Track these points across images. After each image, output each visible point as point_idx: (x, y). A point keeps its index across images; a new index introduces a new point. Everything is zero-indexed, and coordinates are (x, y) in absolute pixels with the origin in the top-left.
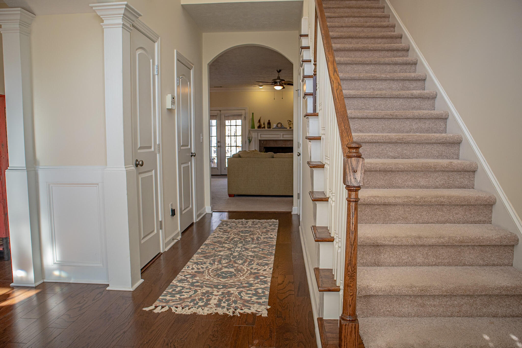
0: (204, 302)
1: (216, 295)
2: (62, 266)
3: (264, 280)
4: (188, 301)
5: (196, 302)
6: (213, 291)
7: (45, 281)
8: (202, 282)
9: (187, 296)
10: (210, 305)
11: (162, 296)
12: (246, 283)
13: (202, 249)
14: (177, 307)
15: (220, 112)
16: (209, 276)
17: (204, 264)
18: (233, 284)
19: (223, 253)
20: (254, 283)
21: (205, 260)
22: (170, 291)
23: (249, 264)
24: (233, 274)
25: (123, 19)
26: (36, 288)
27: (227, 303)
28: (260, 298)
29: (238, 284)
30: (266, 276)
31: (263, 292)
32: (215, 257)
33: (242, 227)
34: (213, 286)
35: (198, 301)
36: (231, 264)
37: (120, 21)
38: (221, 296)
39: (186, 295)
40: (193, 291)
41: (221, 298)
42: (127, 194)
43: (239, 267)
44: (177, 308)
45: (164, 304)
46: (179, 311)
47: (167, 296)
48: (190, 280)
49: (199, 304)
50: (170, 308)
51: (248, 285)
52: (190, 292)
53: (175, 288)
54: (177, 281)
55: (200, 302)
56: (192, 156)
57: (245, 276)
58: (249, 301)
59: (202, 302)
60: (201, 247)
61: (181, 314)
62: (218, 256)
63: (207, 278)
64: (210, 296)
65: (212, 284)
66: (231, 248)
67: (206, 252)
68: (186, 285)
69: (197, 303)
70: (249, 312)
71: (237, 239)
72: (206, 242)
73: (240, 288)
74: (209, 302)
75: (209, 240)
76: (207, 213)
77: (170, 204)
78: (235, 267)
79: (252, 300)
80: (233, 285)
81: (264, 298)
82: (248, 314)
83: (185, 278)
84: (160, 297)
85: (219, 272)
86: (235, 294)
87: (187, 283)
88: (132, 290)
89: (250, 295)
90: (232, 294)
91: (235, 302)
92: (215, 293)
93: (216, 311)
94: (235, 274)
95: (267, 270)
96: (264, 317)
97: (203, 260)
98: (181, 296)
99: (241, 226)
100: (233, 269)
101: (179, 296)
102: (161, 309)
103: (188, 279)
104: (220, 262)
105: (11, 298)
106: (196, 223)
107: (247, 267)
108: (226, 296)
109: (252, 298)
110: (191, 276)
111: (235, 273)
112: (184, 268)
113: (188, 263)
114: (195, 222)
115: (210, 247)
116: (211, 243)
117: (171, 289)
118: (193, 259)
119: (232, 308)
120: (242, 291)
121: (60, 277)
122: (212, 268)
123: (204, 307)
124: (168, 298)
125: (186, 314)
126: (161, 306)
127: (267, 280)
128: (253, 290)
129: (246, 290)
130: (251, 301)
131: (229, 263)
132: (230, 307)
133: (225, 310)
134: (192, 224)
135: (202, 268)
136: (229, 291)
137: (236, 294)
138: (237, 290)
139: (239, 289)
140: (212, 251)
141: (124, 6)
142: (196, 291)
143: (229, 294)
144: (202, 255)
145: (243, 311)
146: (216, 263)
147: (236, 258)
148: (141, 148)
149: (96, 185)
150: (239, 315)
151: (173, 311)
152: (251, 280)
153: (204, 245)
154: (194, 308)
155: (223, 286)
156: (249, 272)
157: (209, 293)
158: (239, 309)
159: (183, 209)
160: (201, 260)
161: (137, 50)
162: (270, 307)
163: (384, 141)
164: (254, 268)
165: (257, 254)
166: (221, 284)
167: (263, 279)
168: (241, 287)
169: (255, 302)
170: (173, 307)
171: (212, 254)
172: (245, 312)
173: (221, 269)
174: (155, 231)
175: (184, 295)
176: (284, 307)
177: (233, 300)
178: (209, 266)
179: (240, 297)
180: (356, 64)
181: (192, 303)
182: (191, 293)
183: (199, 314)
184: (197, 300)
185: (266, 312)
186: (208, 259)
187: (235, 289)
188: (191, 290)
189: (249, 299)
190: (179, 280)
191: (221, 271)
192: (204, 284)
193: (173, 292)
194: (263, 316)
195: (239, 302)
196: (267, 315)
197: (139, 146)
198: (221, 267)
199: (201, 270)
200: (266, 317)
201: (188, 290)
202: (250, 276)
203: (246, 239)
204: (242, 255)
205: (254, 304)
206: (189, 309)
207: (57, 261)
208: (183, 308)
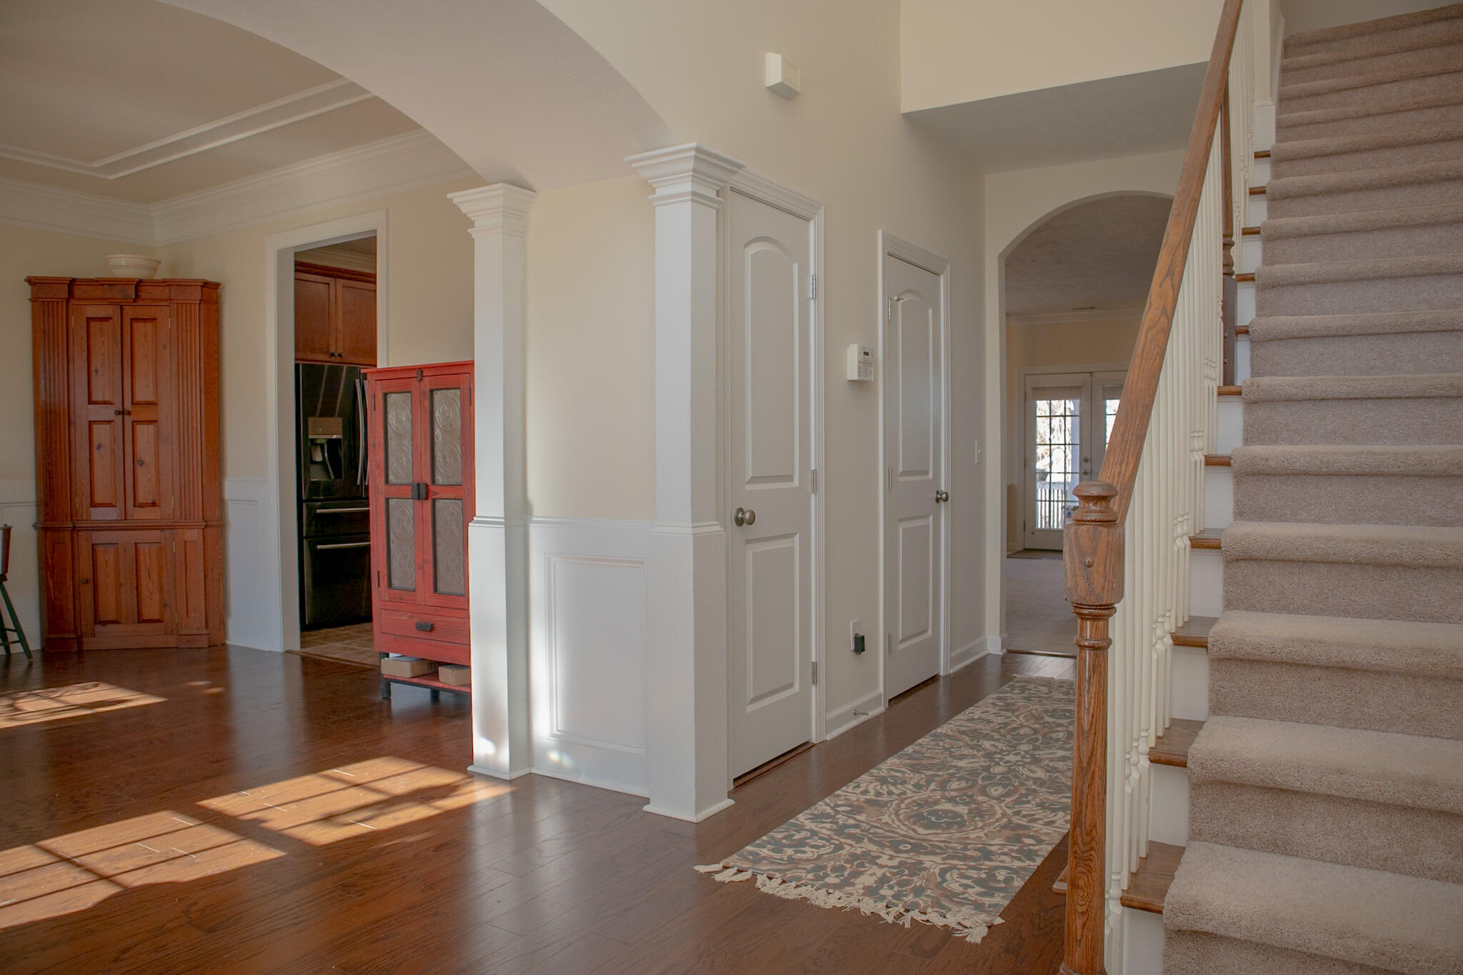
0: (842, 878)
1: (881, 866)
2: (566, 742)
3: (1031, 847)
4: (806, 869)
5: (821, 874)
6: (881, 855)
7: (534, 771)
8: (868, 827)
9: (810, 855)
10: (852, 888)
11: (753, 846)
12: (975, 849)
13: (920, 745)
14: (770, 876)
15: (1091, 375)
16: (893, 816)
17: (900, 784)
18: (942, 844)
19: (965, 762)
20: (1000, 851)
21: (909, 774)
22: (779, 836)
23: (1017, 802)
24: (959, 819)
25: (695, 179)
26: (510, 782)
27: (896, 889)
28: (990, 892)
29: (954, 849)
30: (1044, 838)
31: (1008, 880)
32: (939, 770)
33: (1060, 700)
34: (889, 842)
35: (829, 872)
36: (969, 794)
37: (687, 187)
38: (892, 870)
39: (809, 853)
40: (833, 846)
41: (889, 875)
42: (694, 591)
43: (984, 805)
44: (770, 878)
45: (745, 865)
46: (771, 887)
47: (764, 847)
48: (841, 819)
49: (828, 880)
50: (754, 876)
51: (979, 854)
52: (824, 846)
53: (795, 831)
54: (810, 816)
55: (833, 875)
56: (938, 500)
57: (986, 831)
58: (956, 895)
59: (836, 877)
60: (920, 741)
61: (773, 895)
62: (948, 770)
63: (886, 819)
64: (866, 865)
65: (888, 837)
66: (996, 753)
67: (923, 754)
68: (825, 829)
69: (826, 875)
70: (940, 922)
71: (1026, 729)
72: (939, 730)
73: (952, 858)
74: (853, 880)
75: (951, 726)
76: (989, 654)
77: (851, 623)
78: (975, 802)
79: (966, 895)
80: (940, 848)
81: (1001, 894)
82: (934, 926)
83: (832, 811)
84: (748, 848)
85: (924, 811)
86: (931, 871)
87: (829, 826)
88: (693, 819)
89: (969, 882)
90: (925, 869)
91: (918, 891)
92: (884, 860)
93: (857, 905)
94: (965, 821)
95: (1057, 825)
96: (970, 942)
97: (903, 773)
98: (796, 852)
99: (1061, 696)
100: (966, 808)
101: (793, 853)
102: (735, 874)
103: (837, 816)
104: (943, 785)
105: (458, 795)
106: (946, 677)
107: (1008, 807)
108: (907, 872)
109: (970, 891)
110: (848, 809)
111: (966, 817)
112: (844, 788)
113: (863, 776)
114: (942, 674)
115: (941, 744)
116: (951, 733)
117: (784, 832)
118: (880, 769)
119: (901, 905)
120: (952, 868)
121: (559, 766)
122: (914, 798)
123: (835, 889)
124: (765, 852)
125: (783, 897)
126: (736, 868)
127: (1037, 851)
128: (985, 869)
129: (965, 867)
130: (961, 896)
131: (966, 791)
132: (896, 902)
133: (880, 908)
134: (934, 679)
135: (890, 793)
136: (921, 862)
137: (934, 872)
138: (941, 862)
139: (949, 861)
140: (942, 753)
141: (693, 153)
142: (839, 847)
143: (917, 868)
144: (909, 761)
145: (924, 918)
146: (932, 786)
147: (993, 781)
148: (754, 480)
149: (639, 565)
150: (907, 926)
151: (758, 884)
152: (996, 843)
153: (931, 736)
154: (809, 886)
155: (912, 847)
156: (1005, 820)
157: (869, 857)
158: (917, 911)
159: (901, 638)
160: (899, 775)
161: (746, 246)
162: (1004, 921)
163: (1401, 468)
164: (1024, 813)
165: (1057, 777)
166: (912, 841)
167: (1029, 845)
168: (959, 859)
169: (971, 901)
170: (762, 874)
171: (935, 761)
172: (928, 921)
173: (936, 802)
174: (797, 688)
175: (804, 852)
176: (1043, 929)
177: (915, 886)
178: (909, 792)
179: (939, 880)
180: (1381, 229)
181: (812, 874)
182: (822, 851)
183: (813, 902)
184: (829, 869)
185: (984, 931)
186: (919, 773)
187: (938, 859)
188: (827, 844)
189: (961, 889)
190: (816, 815)
191: (931, 807)
192: (871, 834)
193: (784, 841)
194: (968, 939)
195: (929, 892)
196: (982, 941)
197: (749, 475)
198: (939, 797)
199: (885, 798)
200: (977, 945)
201: (820, 843)
202: (999, 831)
203: (1050, 734)
204: (1014, 776)
205: (963, 904)
206: (798, 886)
207: (558, 731)
208: (784, 882)
